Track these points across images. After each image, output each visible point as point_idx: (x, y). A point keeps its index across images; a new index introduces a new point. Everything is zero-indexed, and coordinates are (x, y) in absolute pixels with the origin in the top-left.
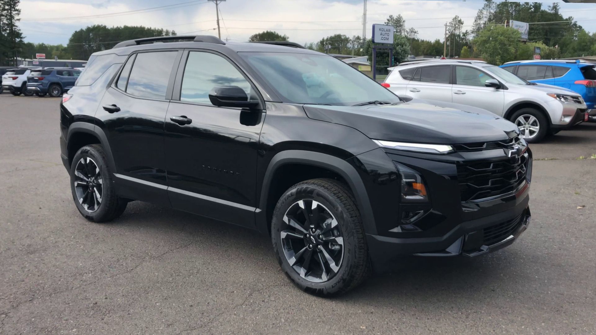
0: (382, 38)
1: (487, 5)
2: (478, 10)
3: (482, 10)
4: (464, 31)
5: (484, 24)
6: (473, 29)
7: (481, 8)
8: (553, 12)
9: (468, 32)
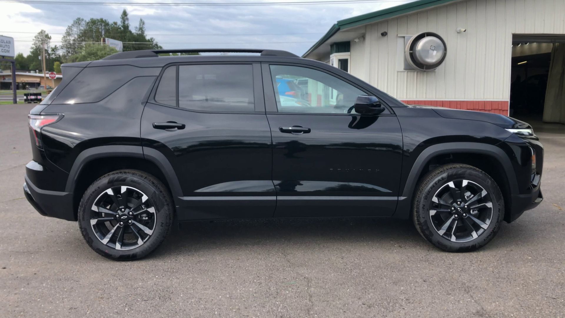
0: (3, 51)
1: (76, 22)
2: (67, 27)
3: (71, 27)
4: (53, 47)
5: (74, 40)
6: (62, 44)
7: (70, 25)
8: (140, 32)
9: (58, 48)
